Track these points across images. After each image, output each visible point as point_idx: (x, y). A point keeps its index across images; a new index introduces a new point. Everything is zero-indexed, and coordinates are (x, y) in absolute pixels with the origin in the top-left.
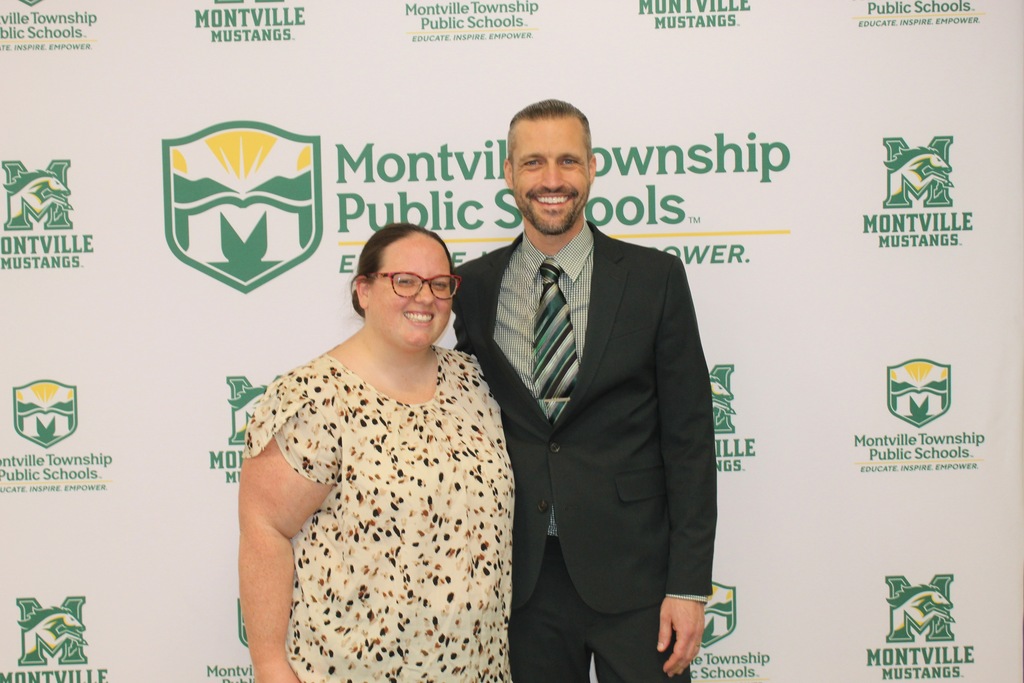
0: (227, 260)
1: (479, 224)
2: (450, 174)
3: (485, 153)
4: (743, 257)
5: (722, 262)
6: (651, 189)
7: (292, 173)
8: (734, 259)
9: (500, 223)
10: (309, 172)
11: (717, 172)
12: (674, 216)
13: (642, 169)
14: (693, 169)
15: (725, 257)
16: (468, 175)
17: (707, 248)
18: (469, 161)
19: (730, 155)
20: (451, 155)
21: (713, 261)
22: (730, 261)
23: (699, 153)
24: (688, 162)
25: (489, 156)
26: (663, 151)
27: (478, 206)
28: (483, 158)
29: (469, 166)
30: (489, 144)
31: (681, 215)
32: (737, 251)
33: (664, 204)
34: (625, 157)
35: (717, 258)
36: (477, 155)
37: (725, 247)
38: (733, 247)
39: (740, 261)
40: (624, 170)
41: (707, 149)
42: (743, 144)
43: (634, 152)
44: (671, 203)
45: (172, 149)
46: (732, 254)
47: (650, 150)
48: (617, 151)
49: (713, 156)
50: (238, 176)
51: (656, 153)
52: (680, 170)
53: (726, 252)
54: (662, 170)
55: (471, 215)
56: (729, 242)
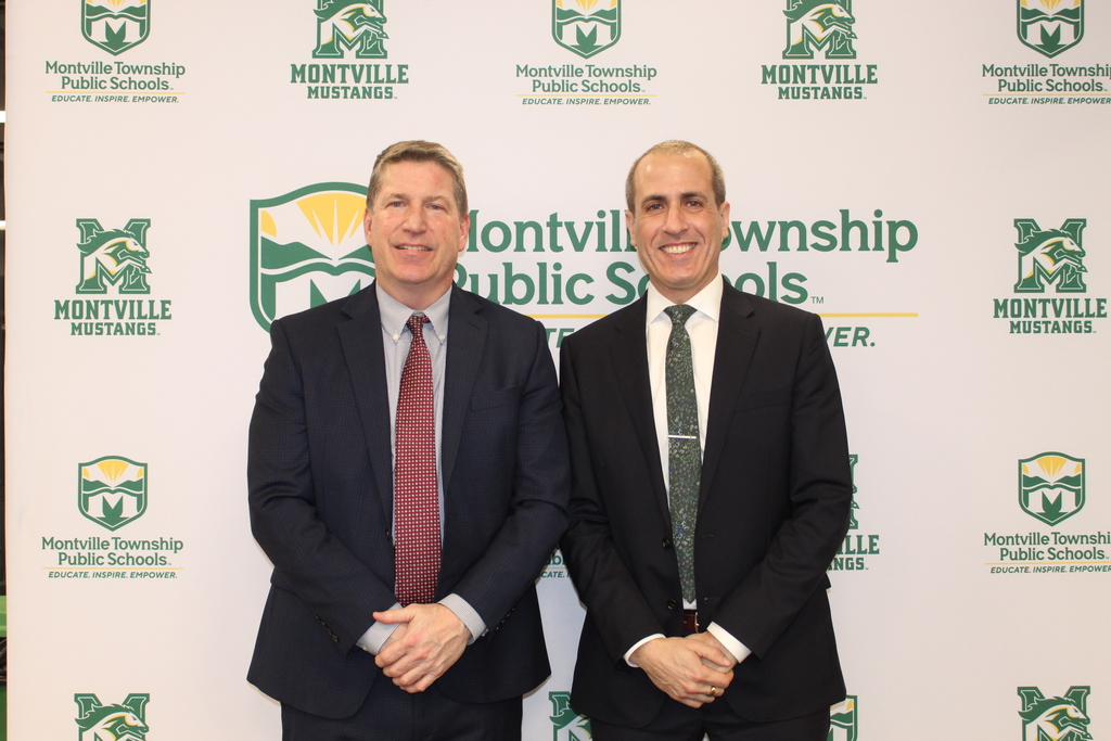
1: (589, 298)
2: (559, 245)
3: (597, 223)
4: (868, 341)
5: (846, 345)
6: (772, 266)
8: (859, 342)
9: (612, 298)
11: (841, 250)
12: (796, 295)
13: (764, 245)
14: (816, 246)
15: (850, 340)
16: (579, 246)
17: (831, 329)
18: (579, 232)
19: (855, 233)
20: (560, 224)
21: (836, 344)
22: (854, 344)
23: (823, 229)
24: (811, 239)
25: (601, 226)
26: (785, 227)
27: (589, 279)
28: (595, 229)
29: (580, 238)
30: (601, 214)
31: (803, 295)
32: (862, 333)
33: (786, 282)
34: (745, 230)
35: (841, 341)
36: (589, 225)
37: (849, 329)
38: (858, 329)
39: (865, 344)
40: (744, 246)
41: (831, 226)
42: (869, 221)
43: (754, 227)
44: (793, 281)
45: (260, 210)
46: (856, 337)
47: (772, 225)
48: (737, 225)
49: (837, 233)
50: (331, 242)
51: (777, 228)
52: (803, 247)
53: (851, 335)
54: (784, 247)
55: (581, 289)
56: (854, 324)
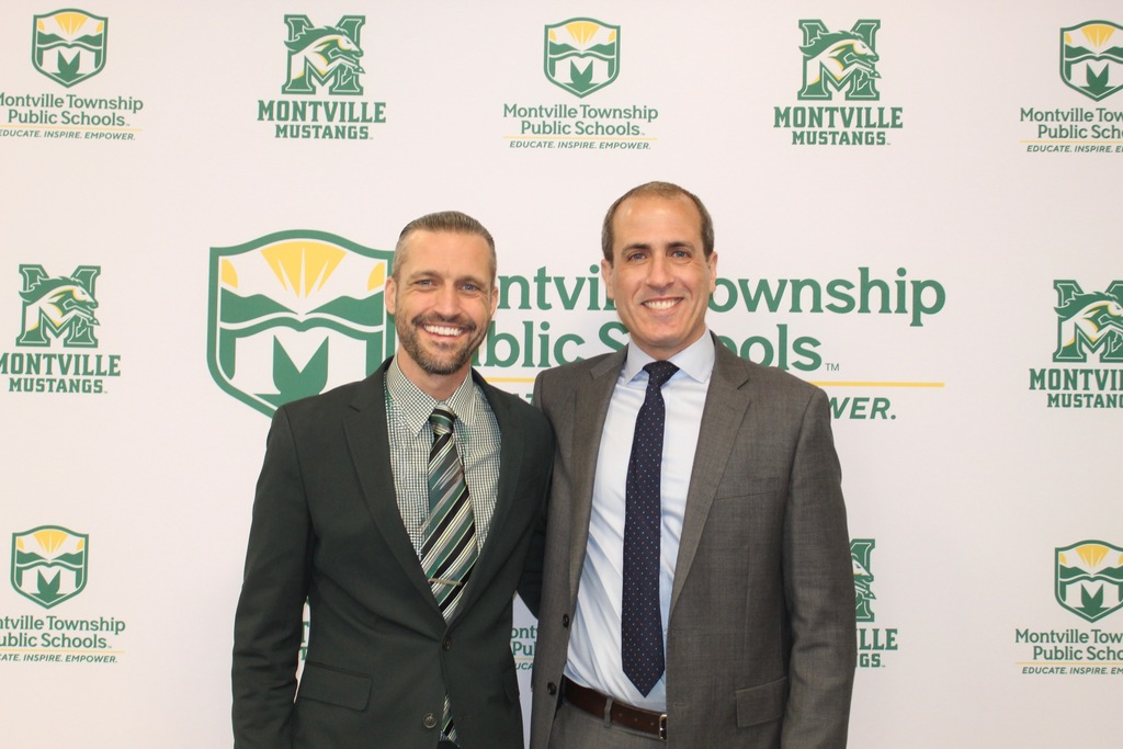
0: (279, 393)
2: (547, 302)
3: (590, 279)
4: (888, 413)
5: (863, 417)
6: (783, 329)
7: (361, 293)
8: (878, 414)
10: (382, 292)
11: (859, 312)
12: (808, 361)
14: (832, 307)
15: (868, 411)
16: (569, 304)
17: (847, 400)
18: (570, 288)
19: (875, 293)
20: (549, 280)
21: (853, 416)
22: (873, 416)
23: (840, 289)
24: (826, 299)
25: (594, 282)
26: (797, 285)
27: (579, 341)
28: (587, 285)
29: (570, 295)
31: (816, 361)
32: (881, 405)
33: (797, 346)
34: (753, 290)
35: (858, 412)
36: (580, 281)
37: (867, 400)
38: (877, 400)
39: (884, 417)
40: (752, 306)
41: (849, 286)
42: (891, 280)
43: (763, 285)
44: (806, 346)
45: (221, 258)
46: (875, 409)
47: (783, 283)
48: (744, 283)
49: (855, 293)
50: (298, 294)
51: (789, 287)
52: (817, 308)
53: (869, 406)
54: (796, 308)
55: (571, 351)
56: (873, 394)
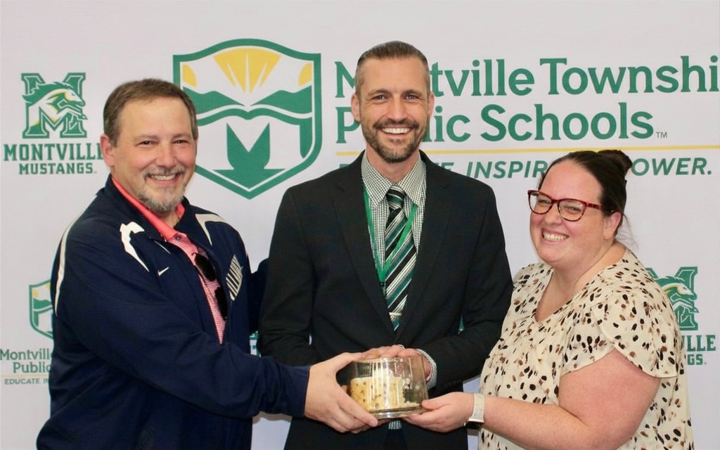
0: (232, 168)
1: (466, 136)
2: (440, 90)
3: (473, 71)
4: (706, 169)
5: (686, 173)
6: (623, 106)
7: (294, 88)
8: (698, 171)
9: (486, 136)
10: (310, 87)
11: (682, 91)
12: (643, 131)
13: (615, 88)
14: (661, 88)
15: (690, 169)
16: (457, 91)
17: (673, 160)
18: (457, 78)
19: (694, 76)
20: (441, 73)
21: (678, 172)
22: (694, 172)
23: (667, 73)
24: (656, 82)
25: (476, 74)
26: (634, 72)
27: (466, 120)
28: (471, 76)
29: (458, 84)
30: (476, 63)
31: (650, 130)
32: (700, 163)
33: (634, 120)
34: (599, 75)
35: (682, 170)
36: (465, 73)
37: (689, 159)
38: (696, 160)
39: (702, 173)
40: (599, 89)
41: (674, 71)
42: (706, 66)
43: (608, 72)
44: (641, 119)
45: (182, 64)
46: (695, 167)
47: (622, 70)
48: (592, 71)
49: (679, 77)
50: (244, 89)
51: (627, 73)
52: (649, 89)
53: (691, 164)
54: (633, 89)
55: (459, 129)
56: (693, 155)
